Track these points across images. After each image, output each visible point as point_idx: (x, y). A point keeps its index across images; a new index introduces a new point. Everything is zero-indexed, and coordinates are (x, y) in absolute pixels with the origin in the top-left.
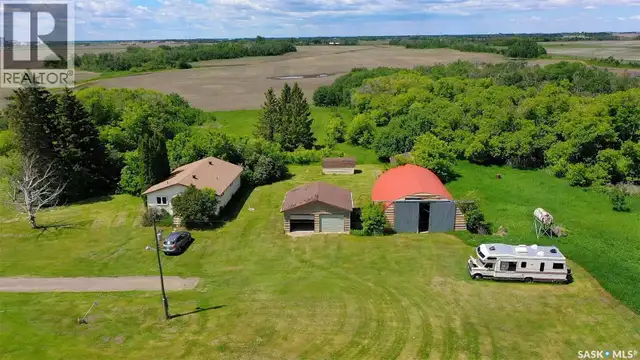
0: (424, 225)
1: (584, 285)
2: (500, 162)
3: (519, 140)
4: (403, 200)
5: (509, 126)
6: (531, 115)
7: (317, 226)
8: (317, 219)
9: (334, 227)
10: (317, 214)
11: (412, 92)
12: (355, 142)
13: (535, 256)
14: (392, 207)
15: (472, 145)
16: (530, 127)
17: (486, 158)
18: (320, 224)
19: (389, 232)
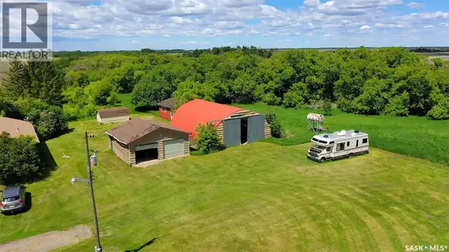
0: (244, 138)
4: (230, 118)
7: (160, 154)
8: (160, 147)
10: (160, 142)
14: (221, 126)
18: (164, 151)
19: (222, 148)
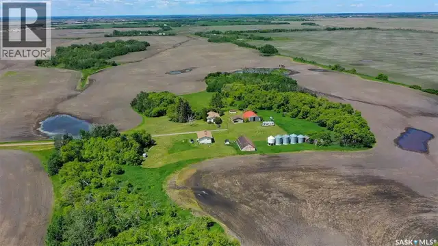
0: (254, 120)
1: (276, 126)
2: (264, 109)
3: (267, 104)
4: (251, 117)
5: (265, 102)
6: (270, 99)
9: (240, 122)
11: (241, 91)
12: (231, 105)
13: (270, 123)
14: (249, 119)
15: (259, 106)
16: (269, 101)
17: (261, 108)
19: (249, 122)
